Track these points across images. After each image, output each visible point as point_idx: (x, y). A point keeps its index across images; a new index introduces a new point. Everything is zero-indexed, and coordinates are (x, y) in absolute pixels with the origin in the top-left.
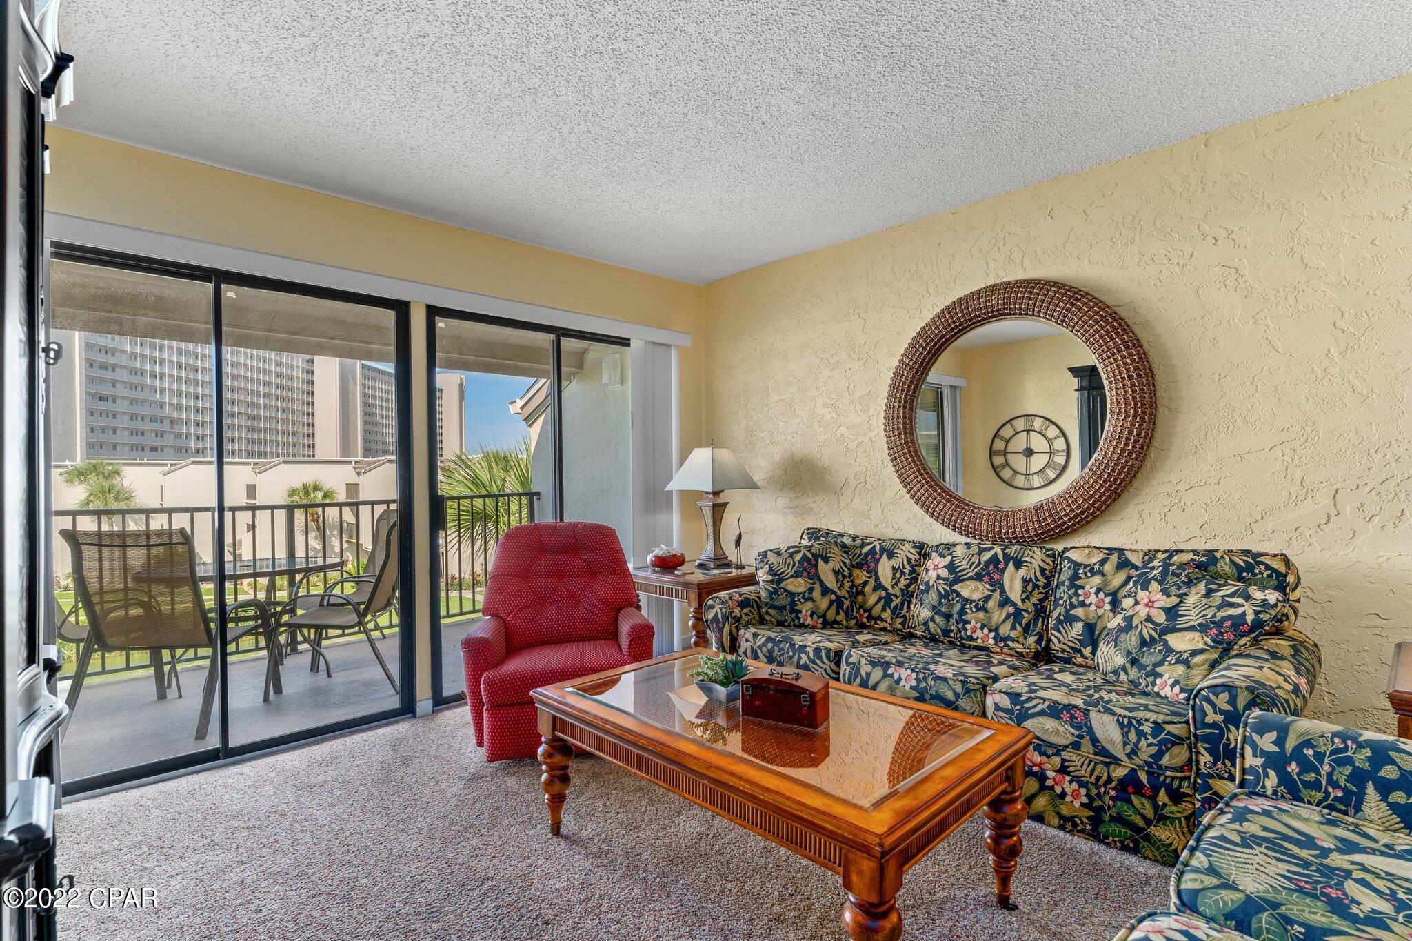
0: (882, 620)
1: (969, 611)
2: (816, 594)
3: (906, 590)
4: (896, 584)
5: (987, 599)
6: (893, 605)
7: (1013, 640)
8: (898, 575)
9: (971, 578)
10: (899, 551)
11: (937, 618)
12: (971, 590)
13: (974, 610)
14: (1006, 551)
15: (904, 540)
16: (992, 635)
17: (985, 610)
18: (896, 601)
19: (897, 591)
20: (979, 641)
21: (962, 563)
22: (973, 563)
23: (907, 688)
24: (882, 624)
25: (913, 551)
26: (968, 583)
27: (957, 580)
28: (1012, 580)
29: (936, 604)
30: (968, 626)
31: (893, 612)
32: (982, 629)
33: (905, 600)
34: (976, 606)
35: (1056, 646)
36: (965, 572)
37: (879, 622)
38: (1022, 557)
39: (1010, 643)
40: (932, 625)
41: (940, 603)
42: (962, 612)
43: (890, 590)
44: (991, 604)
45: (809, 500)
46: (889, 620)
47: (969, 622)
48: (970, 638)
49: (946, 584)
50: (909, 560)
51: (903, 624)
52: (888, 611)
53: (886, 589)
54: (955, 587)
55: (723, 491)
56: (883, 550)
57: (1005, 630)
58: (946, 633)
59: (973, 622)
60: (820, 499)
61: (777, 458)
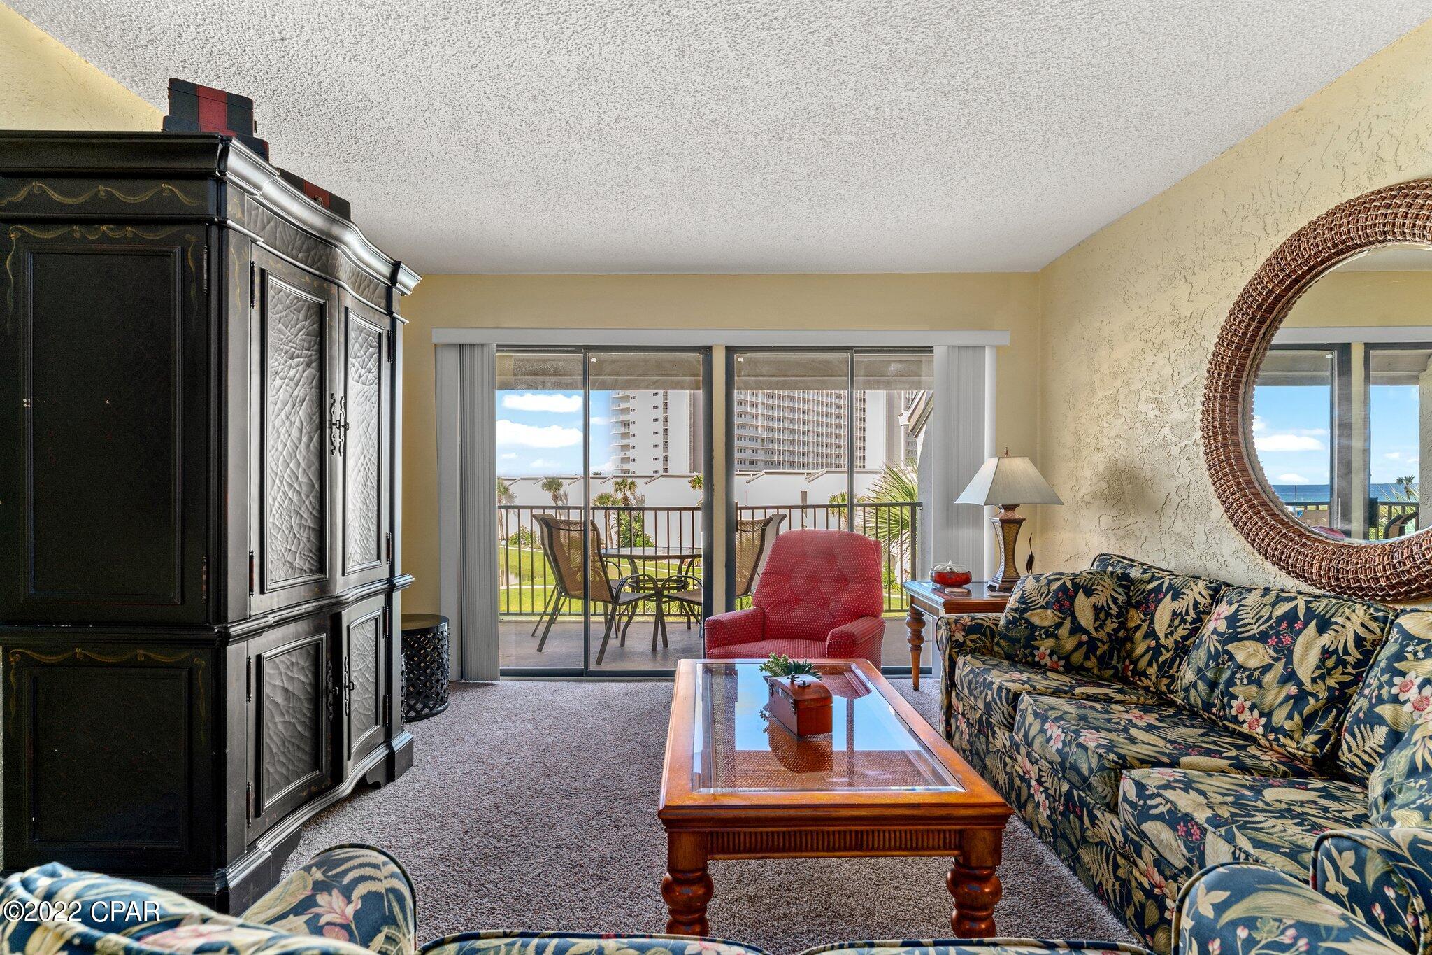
0: (1147, 677)
1: (1238, 682)
2: (1064, 631)
3: (1182, 643)
4: (1172, 633)
5: (1266, 669)
6: (1161, 659)
7: (1286, 734)
8: (1177, 622)
9: (1253, 638)
10: (1187, 591)
11: (1201, 685)
12: (1249, 654)
13: (1245, 681)
14: (1311, 605)
15: (1200, 578)
16: (1263, 721)
17: (1259, 684)
18: (1166, 656)
19: (1169, 643)
20: (1245, 726)
21: (1248, 615)
22: (1262, 617)
23: (1054, 749)
24: (1146, 682)
25: (1204, 593)
26: (1247, 643)
27: (1235, 638)
28: (1307, 649)
29: (1202, 666)
30: (1234, 703)
31: (1160, 668)
32: (1251, 709)
33: (1178, 655)
34: (1249, 677)
35: (1345, 755)
36: (1248, 628)
37: (1143, 679)
38: (1332, 616)
39: (1280, 736)
40: (1193, 692)
41: (1207, 666)
42: (1231, 682)
43: (1163, 641)
44: (1269, 678)
45: (1131, 521)
46: (1153, 678)
47: (1236, 698)
48: (1235, 720)
49: (1219, 641)
50: (1196, 604)
51: (1168, 686)
52: (1155, 666)
53: (1157, 638)
54: (1229, 647)
55: (1018, 505)
56: (1170, 588)
57: (1279, 718)
58: (1208, 706)
59: (1241, 698)
60: (1140, 519)
61: (1101, 468)
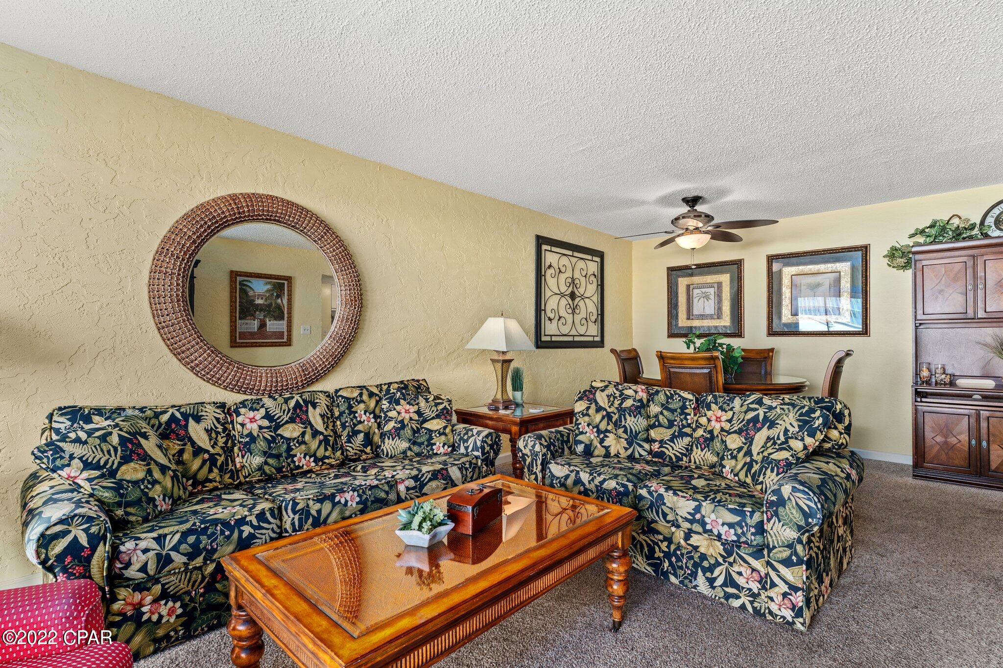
0: (211, 481)
1: (293, 447)
2: (157, 474)
3: (226, 446)
4: (215, 443)
5: (303, 434)
6: (219, 464)
7: (328, 458)
8: (214, 435)
9: (287, 422)
10: (203, 413)
11: (270, 461)
12: (291, 431)
13: (297, 445)
14: (303, 398)
15: (204, 403)
16: (312, 459)
17: (304, 443)
18: (221, 459)
19: (218, 450)
20: (305, 467)
21: (276, 412)
22: (284, 411)
23: (354, 505)
24: (210, 486)
25: (218, 411)
26: (287, 426)
27: (278, 426)
28: (314, 418)
29: (267, 450)
30: (295, 459)
31: (221, 469)
32: (305, 457)
33: (228, 456)
34: (298, 442)
35: (351, 452)
36: (282, 418)
37: (207, 484)
38: (314, 400)
39: (326, 461)
40: (266, 468)
41: (270, 448)
42: (289, 449)
43: (212, 451)
44: (307, 437)
46: (218, 479)
47: (295, 456)
48: (298, 467)
49: (270, 431)
50: (218, 419)
51: (232, 477)
52: (216, 470)
53: (207, 452)
54: (279, 432)
56: (186, 416)
57: (321, 453)
58: (279, 470)
59: (298, 455)
